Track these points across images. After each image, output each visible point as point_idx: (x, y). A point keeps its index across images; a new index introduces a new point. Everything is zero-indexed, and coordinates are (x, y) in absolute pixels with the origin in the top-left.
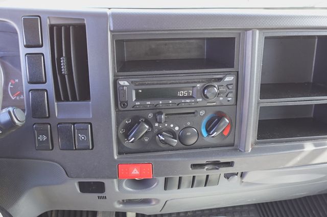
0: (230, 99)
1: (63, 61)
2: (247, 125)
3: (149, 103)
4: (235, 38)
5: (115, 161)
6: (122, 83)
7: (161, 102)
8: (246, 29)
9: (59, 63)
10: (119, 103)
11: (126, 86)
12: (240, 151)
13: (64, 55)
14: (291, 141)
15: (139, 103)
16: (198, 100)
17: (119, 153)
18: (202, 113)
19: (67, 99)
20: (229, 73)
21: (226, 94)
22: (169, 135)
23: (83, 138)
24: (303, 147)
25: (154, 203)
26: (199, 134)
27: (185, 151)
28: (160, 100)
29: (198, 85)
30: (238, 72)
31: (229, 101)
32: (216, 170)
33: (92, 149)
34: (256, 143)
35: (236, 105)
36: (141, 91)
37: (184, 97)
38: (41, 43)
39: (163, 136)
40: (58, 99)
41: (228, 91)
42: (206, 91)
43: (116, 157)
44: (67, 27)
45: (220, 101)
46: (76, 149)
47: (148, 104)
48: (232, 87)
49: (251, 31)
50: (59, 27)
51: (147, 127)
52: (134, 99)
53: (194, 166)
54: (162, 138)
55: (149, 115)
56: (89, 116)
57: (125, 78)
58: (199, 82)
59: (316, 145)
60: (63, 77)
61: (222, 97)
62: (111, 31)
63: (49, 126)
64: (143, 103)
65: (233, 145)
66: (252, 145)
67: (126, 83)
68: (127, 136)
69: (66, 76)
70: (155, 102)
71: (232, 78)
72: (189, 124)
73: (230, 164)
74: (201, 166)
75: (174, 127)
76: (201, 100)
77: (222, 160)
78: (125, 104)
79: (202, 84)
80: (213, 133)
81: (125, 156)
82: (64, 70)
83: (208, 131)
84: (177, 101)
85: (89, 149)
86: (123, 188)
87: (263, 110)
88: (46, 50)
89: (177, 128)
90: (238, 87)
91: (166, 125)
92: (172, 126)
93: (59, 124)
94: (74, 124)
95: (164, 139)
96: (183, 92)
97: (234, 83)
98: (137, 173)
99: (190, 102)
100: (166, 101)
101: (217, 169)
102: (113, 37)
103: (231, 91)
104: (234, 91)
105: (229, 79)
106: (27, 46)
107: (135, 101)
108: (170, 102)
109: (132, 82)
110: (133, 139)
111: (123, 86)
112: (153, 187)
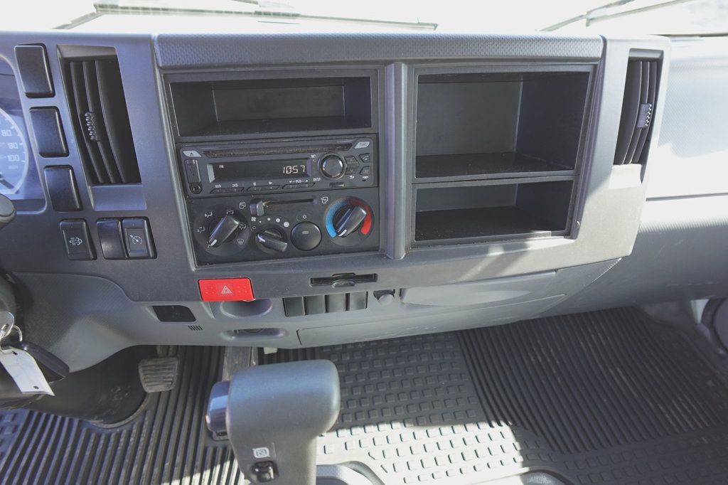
0: (365, 177)
1: (90, 119)
2: (395, 218)
3: (236, 185)
4: (369, 78)
5: (192, 274)
6: (187, 153)
7: (255, 184)
8: (386, 61)
9: (84, 123)
10: (188, 185)
11: (195, 158)
12: (388, 258)
13: (91, 109)
14: (469, 242)
15: (220, 186)
16: (315, 180)
17: (200, 262)
18: (325, 200)
19: (107, 181)
20: (363, 137)
21: (359, 170)
22: (274, 235)
23: (137, 241)
24: (486, 251)
25: (281, 334)
26: (323, 233)
27: (302, 260)
28: (254, 180)
29: (313, 156)
30: (378, 133)
31: (364, 180)
32: (352, 287)
33: (155, 257)
34: (414, 246)
35: (378, 186)
36: (222, 167)
37: (293, 176)
38: (51, 89)
39: (264, 236)
40: (94, 180)
41: (362, 165)
42: (325, 163)
43: (193, 269)
44: (90, 61)
45: (351, 181)
46: (129, 258)
47: (235, 187)
48: (369, 158)
49: (393, 65)
50: (78, 61)
51: (237, 223)
52: (212, 178)
53: (317, 281)
54: (261, 239)
55: (240, 204)
56: (140, 206)
57: (194, 146)
58: (315, 152)
59: (506, 248)
60: (94, 144)
61: (352, 174)
62: (159, 68)
63: (84, 223)
64: (226, 185)
65: (376, 249)
66: (406, 249)
67: (196, 154)
68: (207, 235)
69: (99, 144)
70: (245, 184)
71: (368, 143)
72: (305, 217)
73: (371, 278)
74: (328, 281)
75: (282, 222)
76: (319, 179)
77: (359, 272)
78: (197, 186)
79: (319, 154)
80: (342, 231)
81: (208, 267)
82: (93, 135)
83: (336, 228)
84: (281, 182)
85: (148, 257)
87: (422, 195)
88: (60, 101)
89: (286, 224)
90: (379, 160)
91: (269, 219)
92: (278, 220)
93: (99, 219)
94: (121, 219)
95: (264, 241)
96: (290, 168)
97: (371, 151)
98: (229, 292)
99: (302, 183)
100: (263, 182)
101: (352, 285)
102: (165, 78)
103: (367, 164)
104: (371, 164)
105: (362, 145)
106: (30, 95)
107: (214, 182)
108: (270, 183)
109: (206, 153)
110: (215, 241)
111: (191, 159)
112: (267, 312)
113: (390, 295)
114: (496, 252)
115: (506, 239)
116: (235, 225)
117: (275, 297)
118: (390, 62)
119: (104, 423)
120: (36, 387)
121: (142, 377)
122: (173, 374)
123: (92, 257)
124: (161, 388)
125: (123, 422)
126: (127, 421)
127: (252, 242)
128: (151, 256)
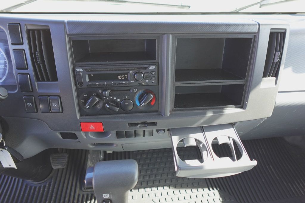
0: (153, 81)
1: (37, 54)
2: (165, 99)
3: (98, 83)
4: (156, 39)
5: (78, 120)
6: (78, 70)
7: (106, 83)
8: (163, 33)
9: (35, 56)
10: (77, 83)
11: (81, 72)
12: (162, 115)
13: (38, 50)
14: (198, 110)
15: (91, 83)
16: (131, 82)
17: (81, 115)
18: (135, 90)
19: (43, 80)
20: (153, 64)
21: (151, 78)
22: (113, 104)
23: (55, 105)
24: (205, 114)
25: (115, 146)
26: (134, 104)
27: (125, 115)
28: (106, 82)
29: (131, 72)
30: (159, 63)
31: (153, 82)
32: (146, 128)
33: (62, 112)
34: (173, 111)
35: (159, 85)
36: (92, 75)
37: (122, 80)
38: (22, 42)
39: (109, 105)
40: (38, 79)
41: (152, 76)
42: (136, 75)
43: (78, 118)
44: (39, 31)
45: (147, 83)
46: (51, 112)
47: (97, 84)
48: (155, 73)
49: (166, 35)
50: (33, 31)
51: (97, 99)
52: (88, 80)
53: (131, 125)
54: (108, 106)
55: (99, 91)
56: (57, 91)
57: (80, 67)
58: (131, 70)
60: (39, 65)
61: (147, 80)
62: (67, 34)
63: (33, 97)
64: (94, 83)
65: (157, 111)
66: (170, 112)
67: (81, 70)
68: (85, 104)
69: (41, 65)
70: (102, 83)
71: (154, 67)
72: (126, 97)
73: (155, 124)
74: (136, 124)
75: (117, 99)
76: (133, 82)
77: (149, 121)
78: (81, 83)
79: (133, 71)
80: (142, 104)
81: (85, 117)
82: (39, 61)
83: (140, 102)
84: (117, 82)
85: (60, 112)
86: (89, 136)
87: (177, 89)
88: (25, 47)
89: (119, 100)
90: (159, 75)
91: (111, 98)
92: (115, 98)
93: (40, 96)
94: (49, 96)
95: (109, 107)
96: (121, 76)
97: (156, 71)
98: (93, 128)
99: (126, 83)
100: (109, 82)
101: (146, 127)
102: (70, 39)
103: (154, 76)
104: (156, 76)
105: (152, 68)
106: (13, 44)
107: (88, 81)
108: (112, 83)
109: (86, 70)
110: (88, 106)
111: (79, 72)
112: (109, 136)
113: (163, 131)
114: (210, 114)
115: (214, 109)
116: (97, 100)
117: (113, 131)
118: (165, 34)
119: (34, 181)
120: (10, 165)
121: (51, 162)
122: (65, 161)
123: (36, 111)
124: (60, 167)
125: (42, 182)
126: (44, 181)
127: (104, 107)
128: (61, 112)
